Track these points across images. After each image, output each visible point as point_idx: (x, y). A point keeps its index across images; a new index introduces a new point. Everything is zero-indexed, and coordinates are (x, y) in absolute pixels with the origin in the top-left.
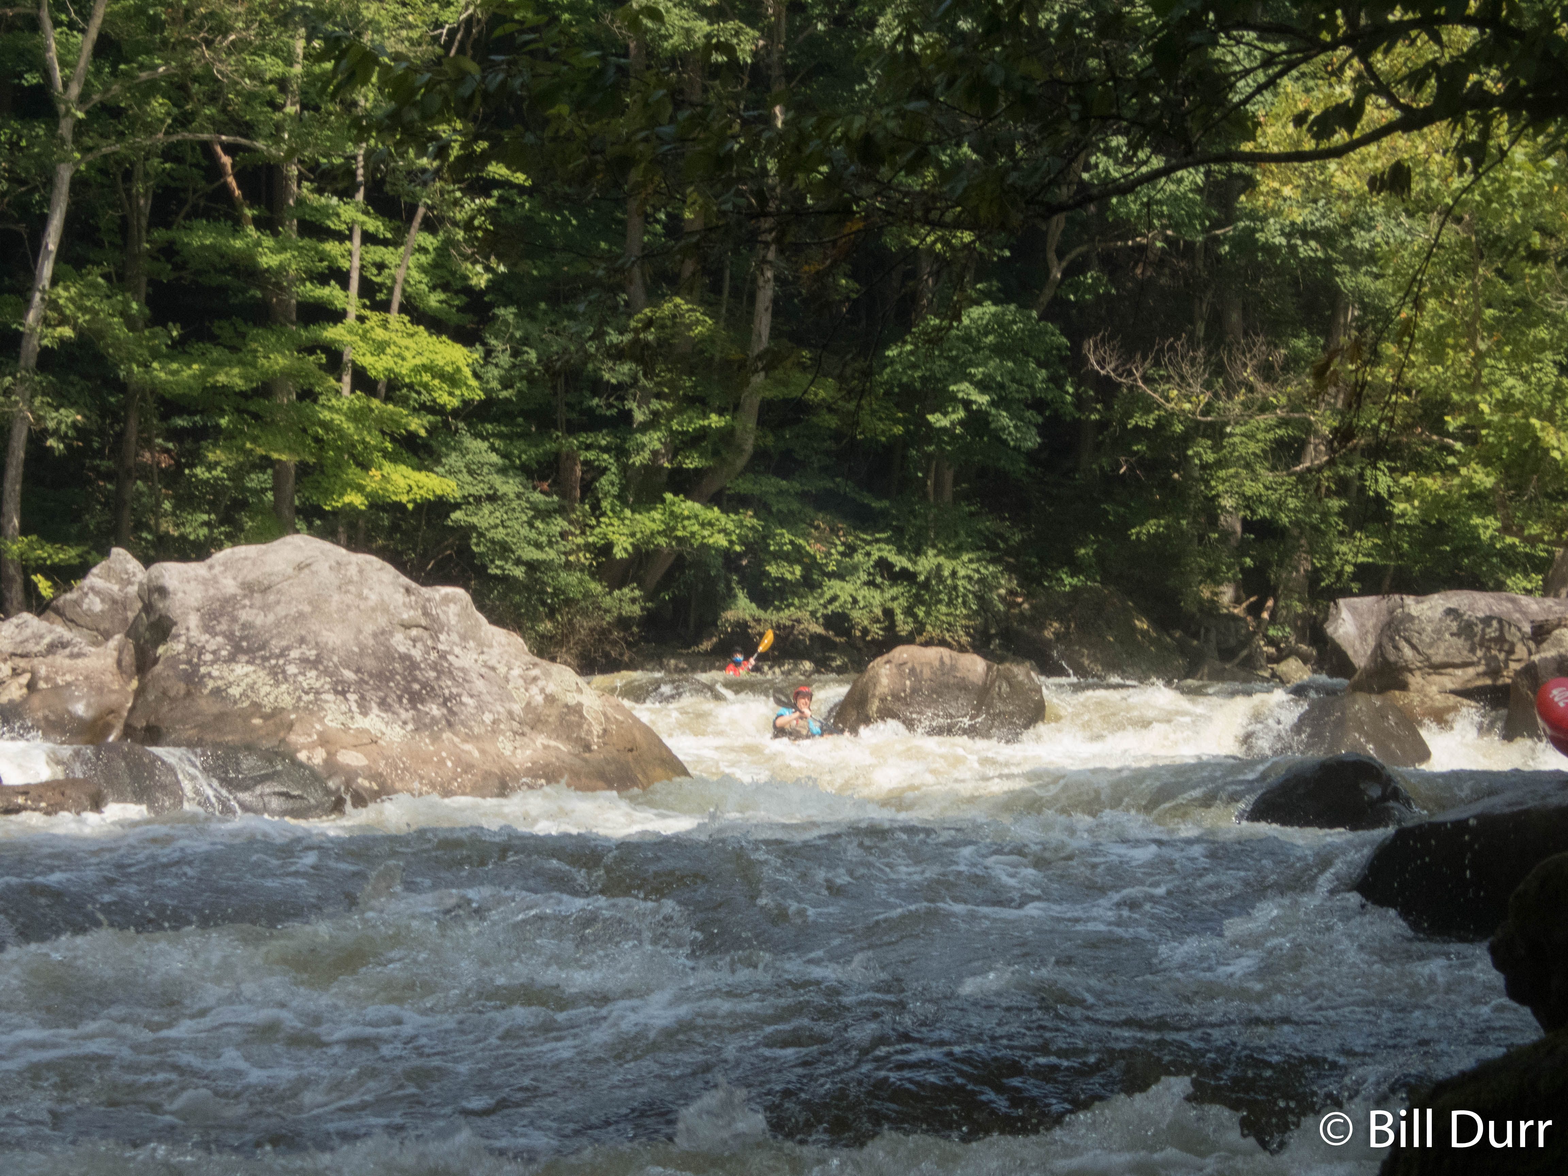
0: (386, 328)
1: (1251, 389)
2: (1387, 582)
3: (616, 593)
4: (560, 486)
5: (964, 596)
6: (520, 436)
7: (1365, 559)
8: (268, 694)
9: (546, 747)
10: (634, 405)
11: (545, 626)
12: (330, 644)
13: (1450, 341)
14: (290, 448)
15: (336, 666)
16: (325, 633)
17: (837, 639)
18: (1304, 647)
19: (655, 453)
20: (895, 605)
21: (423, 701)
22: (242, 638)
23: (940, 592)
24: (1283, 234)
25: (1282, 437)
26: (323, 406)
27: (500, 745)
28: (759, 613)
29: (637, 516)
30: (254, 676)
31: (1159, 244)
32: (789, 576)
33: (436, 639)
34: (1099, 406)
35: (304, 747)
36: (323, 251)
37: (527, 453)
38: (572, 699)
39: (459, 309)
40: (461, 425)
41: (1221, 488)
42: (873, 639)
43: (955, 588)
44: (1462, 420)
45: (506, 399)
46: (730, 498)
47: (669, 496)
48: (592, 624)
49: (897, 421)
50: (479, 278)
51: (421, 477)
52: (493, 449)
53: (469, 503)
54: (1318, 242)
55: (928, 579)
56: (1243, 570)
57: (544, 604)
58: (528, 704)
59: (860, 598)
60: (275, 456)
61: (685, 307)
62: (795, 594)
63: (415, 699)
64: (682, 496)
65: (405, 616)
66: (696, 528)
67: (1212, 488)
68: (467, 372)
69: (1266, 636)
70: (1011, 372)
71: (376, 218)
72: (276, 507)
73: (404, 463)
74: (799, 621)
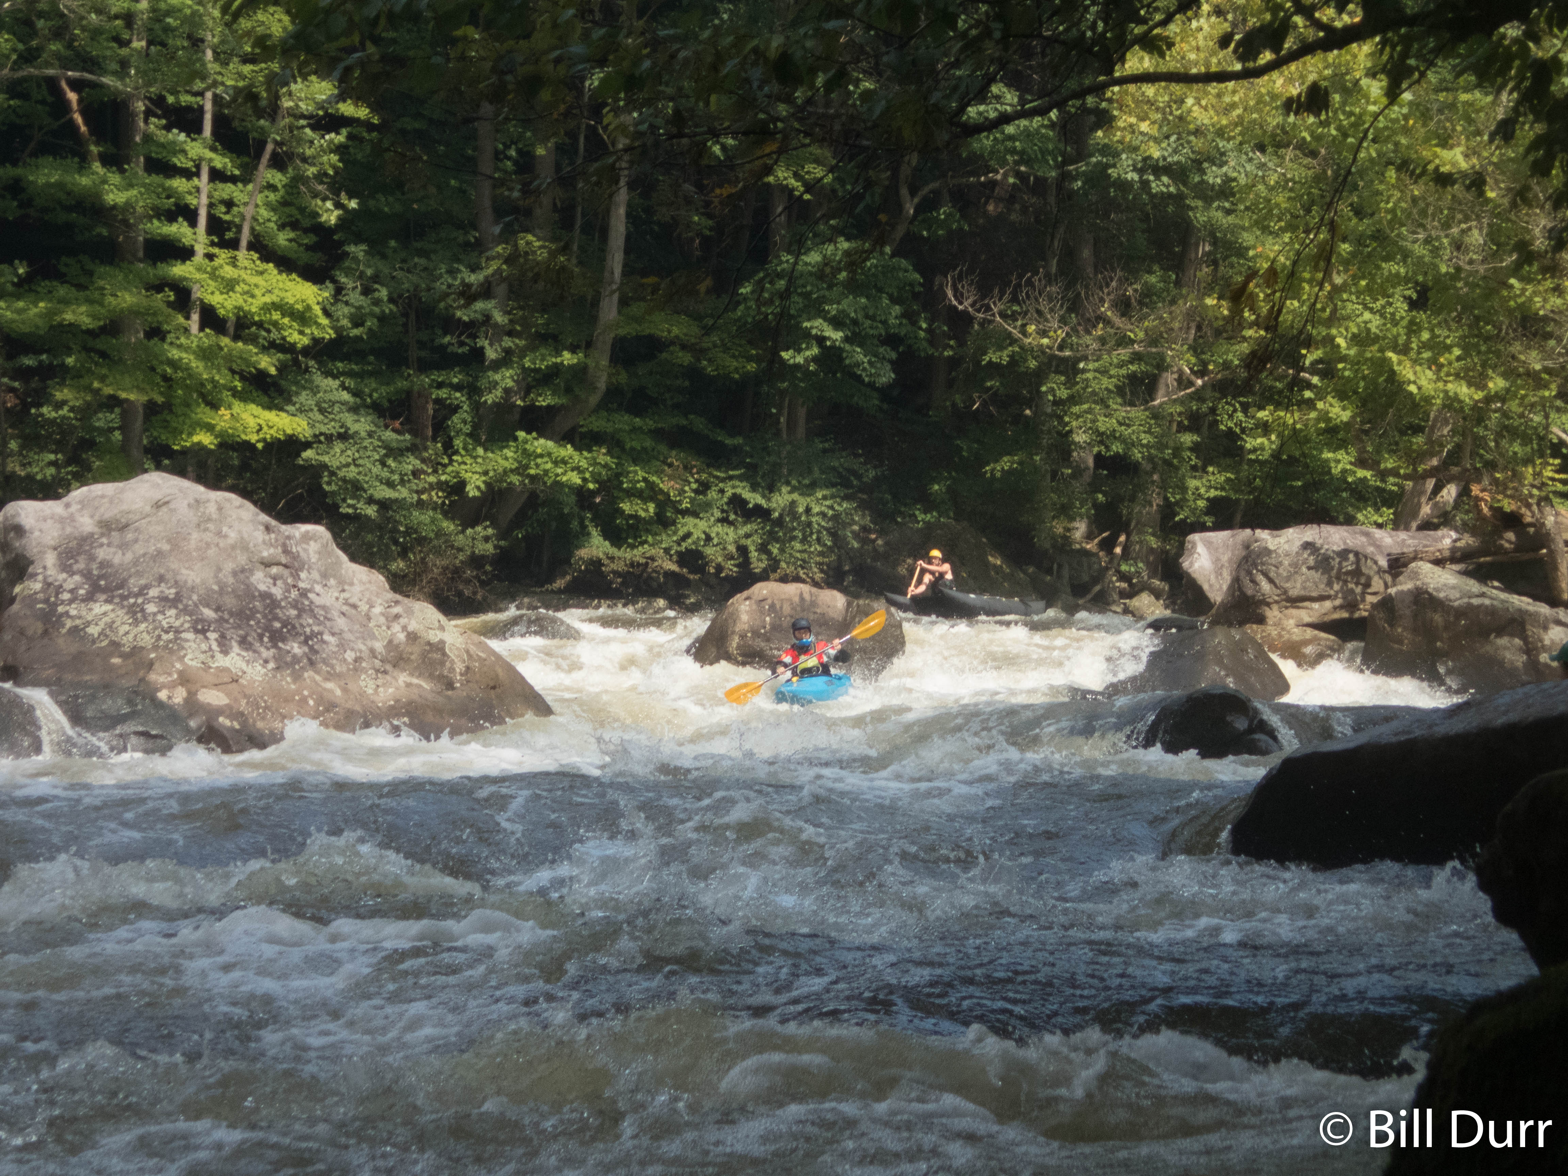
0: (235, 266)
1: (1107, 322)
2: (1238, 518)
3: (469, 531)
4: (411, 425)
5: (819, 532)
6: (371, 374)
7: (1218, 493)
8: (127, 633)
9: (408, 685)
10: (486, 343)
11: (399, 565)
12: (190, 583)
13: (1307, 275)
14: (138, 387)
15: (196, 605)
16: (184, 571)
17: (691, 577)
18: (1156, 582)
19: (507, 391)
20: (749, 542)
21: (284, 640)
22: (100, 577)
23: (794, 529)
24: (1135, 169)
25: (1134, 373)
26: (171, 343)
27: (363, 684)
28: (613, 551)
29: (490, 455)
30: (112, 615)
31: (1011, 180)
32: (643, 514)
33: (297, 577)
34: (952, 343)
35: (164, 686)
36: (170, 188)
37: (379, 391)
38: (434, 636)
39: (308, 248)
40: (312, 363)
41: (1074, 424)
42: (727, 576)
43: (809, 524)
44: (1318, 354)
45: (356, 337)
46: (583, 436)
47: (521, 434)
48: (445, 562)
49: (750, 359)
50: (331, 216)
51: (271, 416)
52: (343, 387)
53: (320, 442)
54: (1170, 177)
55: (781, 515)
56: (1095, 505)
57: (396, 543)
58: (390, 642)
59: (713, 535)
60: (123, 395)
61: (537, 244)
62: (648, 531)
63: (276, 638)
64: (534, 434)
65: (265, 554)
66: (549, 466)
67: (1067, 424)
68: (317, 310)
69: (1118, 572)
70: (865, 308)
71: (223, 155)
72: (124, 448)
73: (253, 401)
74: (652, 559)
